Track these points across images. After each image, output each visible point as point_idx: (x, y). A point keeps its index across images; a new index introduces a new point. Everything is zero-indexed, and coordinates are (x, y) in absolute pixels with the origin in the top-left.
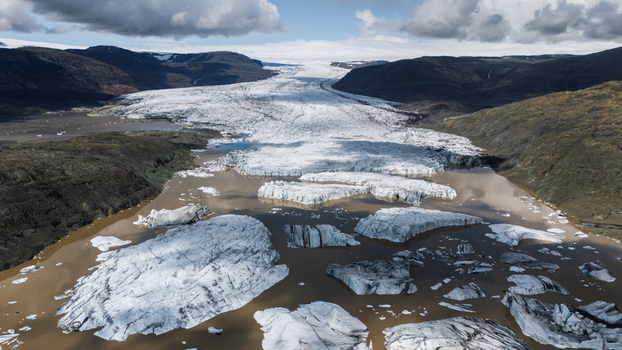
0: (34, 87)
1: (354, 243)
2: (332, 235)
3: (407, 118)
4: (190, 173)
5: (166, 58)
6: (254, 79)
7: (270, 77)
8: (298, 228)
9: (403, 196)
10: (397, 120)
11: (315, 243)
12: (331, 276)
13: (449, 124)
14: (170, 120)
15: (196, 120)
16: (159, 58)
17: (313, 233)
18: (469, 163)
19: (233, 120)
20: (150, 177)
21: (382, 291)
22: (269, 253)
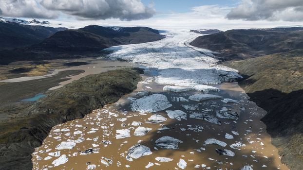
0: (74, 46)
1: (187, 101)
2: (182, 99)
3: (218, 61)
4: (143, 82)
5: (117, 29)
6: (156, 40)
7: (162, 39)
8: (174, 97)
9: (204, 91)
10: (214, 62)
11: (178, 101)
12: (181, 106)
13: (233, 64)
14: (127, 61)
15: (137, 61)
16: (115, 29)
17: (178, 98)
18: (231, 81)
19: (150, 61)
20: (133, 83)
21: (191, 109)
22: (168, 102)
